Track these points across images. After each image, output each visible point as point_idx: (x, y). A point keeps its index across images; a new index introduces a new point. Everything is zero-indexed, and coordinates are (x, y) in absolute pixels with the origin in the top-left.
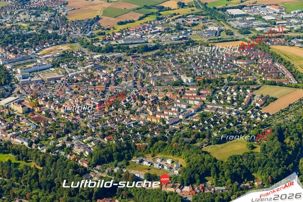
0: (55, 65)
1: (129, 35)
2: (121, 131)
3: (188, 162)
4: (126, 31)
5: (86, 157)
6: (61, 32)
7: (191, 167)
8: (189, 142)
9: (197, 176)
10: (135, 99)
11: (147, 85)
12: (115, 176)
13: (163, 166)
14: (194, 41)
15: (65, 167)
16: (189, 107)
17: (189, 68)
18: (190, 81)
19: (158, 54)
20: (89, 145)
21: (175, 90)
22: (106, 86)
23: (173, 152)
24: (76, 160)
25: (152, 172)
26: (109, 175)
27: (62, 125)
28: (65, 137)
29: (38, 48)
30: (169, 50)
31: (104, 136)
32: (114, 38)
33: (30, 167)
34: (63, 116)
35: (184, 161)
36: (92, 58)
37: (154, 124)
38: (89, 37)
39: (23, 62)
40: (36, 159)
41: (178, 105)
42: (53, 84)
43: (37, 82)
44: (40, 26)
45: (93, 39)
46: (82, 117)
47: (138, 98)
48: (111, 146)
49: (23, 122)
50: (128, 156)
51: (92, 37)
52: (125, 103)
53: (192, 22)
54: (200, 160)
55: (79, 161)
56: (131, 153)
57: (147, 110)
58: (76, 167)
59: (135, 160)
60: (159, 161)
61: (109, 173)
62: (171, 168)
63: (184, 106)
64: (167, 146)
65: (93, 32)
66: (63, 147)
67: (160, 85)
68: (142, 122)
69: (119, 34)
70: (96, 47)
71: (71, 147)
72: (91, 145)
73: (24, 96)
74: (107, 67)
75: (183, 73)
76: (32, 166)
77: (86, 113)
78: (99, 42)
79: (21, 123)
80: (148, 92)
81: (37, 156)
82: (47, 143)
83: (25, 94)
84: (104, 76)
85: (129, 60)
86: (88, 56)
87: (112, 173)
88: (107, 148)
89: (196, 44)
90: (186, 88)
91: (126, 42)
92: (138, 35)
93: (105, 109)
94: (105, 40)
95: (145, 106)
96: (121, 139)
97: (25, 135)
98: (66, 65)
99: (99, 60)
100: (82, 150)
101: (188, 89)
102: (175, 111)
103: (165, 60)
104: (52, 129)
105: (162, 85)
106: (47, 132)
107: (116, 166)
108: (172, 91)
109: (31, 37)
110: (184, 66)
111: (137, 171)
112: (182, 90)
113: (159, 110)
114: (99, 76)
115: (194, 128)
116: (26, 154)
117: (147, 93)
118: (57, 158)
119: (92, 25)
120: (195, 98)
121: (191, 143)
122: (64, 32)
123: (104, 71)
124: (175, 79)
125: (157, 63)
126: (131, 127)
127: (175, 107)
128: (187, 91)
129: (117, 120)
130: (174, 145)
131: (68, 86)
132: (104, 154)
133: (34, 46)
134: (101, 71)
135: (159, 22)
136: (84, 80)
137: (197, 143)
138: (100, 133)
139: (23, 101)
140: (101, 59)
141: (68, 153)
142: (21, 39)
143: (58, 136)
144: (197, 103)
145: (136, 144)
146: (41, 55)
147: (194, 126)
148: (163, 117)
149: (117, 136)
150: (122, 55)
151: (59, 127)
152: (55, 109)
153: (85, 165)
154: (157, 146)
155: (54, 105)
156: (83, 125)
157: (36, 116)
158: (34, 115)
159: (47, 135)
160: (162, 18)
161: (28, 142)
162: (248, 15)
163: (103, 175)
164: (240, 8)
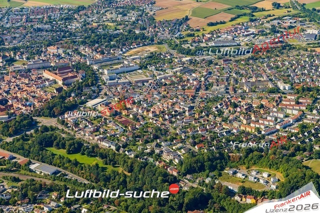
0: (143, 67)
1: (220, 37)
2: (213, 139)
3: (287, 176)
4: (216, 33)
5: (176, 165)
6: (148, 33)
7: (290, 182)
8: (288, 155)
10: (227, 106)
11: (240, 91)
12: (207, 187)
13: (258, 179)
14: (291, 45)
15: (154, 175)
16: (286, 116)
17: (286, 74)
18: (287, 89)
19: (252, 58)
20: (179, 152)
21: (271, 98)
22: (196, 91)
23: (270, 164)
24: (166, 167)
25: (247, 185)
26: (200, 186)
27: (150, 130)
28: (153, 143)
29: (125, 49)
30: (263, 54)
31: (194, 144)
32: (204, 40)
33: (118, 172)
34: (151, 121)
35: (282, 175)
36: (181, 61)
37: (248, 134)
38: (178, 39)
39: (109, 63)
40: (124, 165)
41: (274, 114)
42: (140, 87)
43: (124, 83)
44: (127, 26)
45: (182, 40)
46: (171, 122)
47: (231, 104)
48: (203, 155)
49: (110, 125)
50: (220, 166)
51: (181, 38)
52: (217, 109)
53: (289, 24)
54: (300, 175)
55: (168, 169)
56: (224, 164)
57: (241, 117)
58: (166, 175)
59: (228, 171)
60: (254, 173)
61: (199, 184)
62: (267, 182)
63: (281, 116)
64: (263, 158)
65: (182, 33)
67: (254, 92)
68: (235, 131)
69: (209, 36)
70: (185, 49)
71: (159, 154)
72: (181, 152)
73: (111, 98)
74: (197, 70)
75: (279, 80)
76: (120, 172)
77: (175, 118)
78: (188, 43)
79: (108, 126)
80: (242, 99)
81: (125, 162)
82: (134, 148)
83: (112, 96)
84: (193, 80)
85: (220, 64)
86: (177, 58)
87: (203, 184)
88: (198, 156)
89: (294, 48)
90: (283, 95)
91: (217, 45)
92: (230, 37)
93: (196, 115)
94: (194, 42)
95: (239, 114)
96: (213, 147)
97: (112, 139)
98: (154, 67)
99: (189, 63)
100: (171, 157)
101: (285, 97)
102: (271, 121)
103: (260, 65)
104: (140, 134)
105: (256, 92)
106: (136, 137)
107: (208, 176)
108: (267, 98)
109: (118, 37)
110: (280, 71)
111: (230, 183)
112: (279, 98)
113: (253, 118)
114: (188, 80)
115: (292, 140)
116: (114, 159)
117: (240, 100)
118: (146, 164)
119: (180, 25)
120: (293, 107)
121: (290, 156)
122: (151, 32)
123: (194, 75)
124: (271, 86)
125: (250, 68)
126: (223, 135)
127: (271, 116)
128: (284, 99)
129: (208, 127)
130: (271, 157)
131: (156, 90)
132: (195, 163)
133: (120, 47)
134: (191, 74)
135: (253, 24)
136: (173, 83)
137: (297, 157)
138: (191, 140)
139: (110, 103)
140: (191, 61)
141: (157, 160)
142: (107, 39)
143: (147, 142)
144: (295, 112)
145: (230, 154)
146: (128, 56)
147: (293, 138)
148: (257, 126)
149: (208, 145)
150: (213, 58)
151: (147, 132)
152: (143, 112)
153: (175, 174)
154: (253, 158)
155: (142, 109)
156: (172, 130)
157: (123, 119)
158: (122, 118)
159: (135, 140)
160: (256, 20)
161: (116, 146)
163: (194, 185)
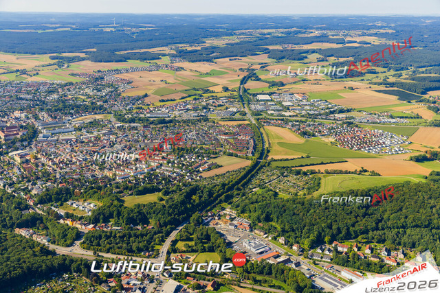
0: (78, 129)
4: (160, 107)
6: (108, 105)
9: (102, 216)
13: (85, 208)
19: (167, 127)
22: (102, 148)
23: (99, 198)
24: (28, 199)
27: (41, 173)
29: (76, 116)
30: (179, 124)
32: (145, 112)
34: (47, 167)
36: (113, 126)
37: (107, 178)
38: (126, 110)
43: (53, 141)
44: (95, 99)
45: (129, 111)
46: (62, 169)
50: (64, 199)
53: (221, 103)
56: (68, 197)
59: (69, 203)
60: (85, 204)
63: (144, 167)
64: (97, 193)
65: (134, 106)
66: (23, 190)
68: (100, 176)
69: (152, 109)
70: (124, 118)
71: (31, 190)
73: (33, 151)
77: (67, 166)
78: (131, 114)
79: (13, 170)
82: (17, 185)
91: (151, 116)
92: (167, 111)
93: (83, 164)
94: (137, 113)
98: (86, 130)
99: (117, 128)
101: (161, 154)
107: (52, 206)
109: (80, 107)
113: (122, 168)
119: (137, 100)
121: (117, 193)
127: (135, 167)
130: (101, 193)
131: (73, 146)
132: (46, 196)
134: (109, 136)
135: (194, 102)
136: (89, 142)
137: (122, 193)
139: (29, 154)
140: (120, 127)
141: (26, 194)
142: (71, 108)
143: (29, 181)
146: (74, 121)
148: (120, 173)
150: (140, 125)
153: (31, 203)
154: (90, 193)
155: (47, 159)
158: (28, 165)
160: (198, 99)
162: (272, 100)
163: (40, 212)
164: (270, 94)
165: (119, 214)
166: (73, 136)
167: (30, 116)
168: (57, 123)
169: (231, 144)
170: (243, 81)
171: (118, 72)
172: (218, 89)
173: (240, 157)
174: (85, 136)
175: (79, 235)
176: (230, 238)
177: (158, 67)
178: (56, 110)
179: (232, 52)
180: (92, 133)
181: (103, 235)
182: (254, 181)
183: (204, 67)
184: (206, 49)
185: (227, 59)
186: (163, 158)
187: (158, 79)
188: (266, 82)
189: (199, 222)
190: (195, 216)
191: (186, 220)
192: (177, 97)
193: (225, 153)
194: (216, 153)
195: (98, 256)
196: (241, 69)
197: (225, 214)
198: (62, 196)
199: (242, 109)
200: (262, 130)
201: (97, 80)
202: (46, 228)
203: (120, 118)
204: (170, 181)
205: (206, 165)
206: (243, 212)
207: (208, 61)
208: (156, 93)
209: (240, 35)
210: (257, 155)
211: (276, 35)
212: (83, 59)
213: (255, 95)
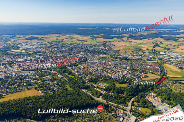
0: (99, 59)
2: (100, 76)
4: (125, 54)
6: (108, 52)
9: (108, 89)
11: (117, 67)
14: (141, 59)
16: (122, 74)
18: (129, 68)
19: (127, 61)
21: (123, 70)
22: (107, 66)
23: (107, 83)
25: (99, 86)
28: (87, 75)
29: (98, 55)
30: (132, 60)
31: (95, 76)
32: (120, 55)
42: (95, 63)
45: (114, 55)
52: (107, 70)
53: (146, 54)
58: (83, 81)
59: (98, 83)
60: (103, 84)
65: (116, 53)
66: (84, 77)
67: (120, 68)
68: (107, 75)
77: (96, 71)
79: (81, 70)
80: (115, 69)
81: (77, 77)
82: (82, 75)
83: (87, 64)
86: (109, 58)
91: (122, 57)
92: (127, 55)
93: (101, 71)
97: (79, 73)
100: (88, 78)
101: (126, 70)
106: (84, 73)
107: (92, 83)
109: (99, 52)
111: (96, 85)
113: (114, 73)
114: (107, 63)
118: (81, 79)
126: (103, 76)
132: (91, 80)
139: (85, 66)
140: (112, 60)
142: (96, 52)
144: (125, 74)
147: (118, 79)
150: (118, 60)
153: (86, 82)
154: (104, 81)
158: (85, 69)
160: (138, 52)
162: (166, 54)
163: (89, 85)
164: (165, 52)
165: (114, 89)
166: (97, 61)
167: (85, 54)
168: (93, 57)
169: (152, 69)
170: (154, 47)
171: (110, 42)
172: (145, 49)
173: (156, 74)
174: (101, 62)
175: (101, 94)
176: (154, 104)
177: (123, 41)
178: (92, 53)
179: (148, 37)
180: (103, 61)
181: (109, 95)
182: (162, 84)
183: (139, 41)
184: (140, 35)
185: (147, 39)
186: (127, 72)
187: (124, 45)
188: (163, 48)
189: (142, 96)
190: (140, 94)
191: (137, 95)
192: (130, 51)
193: (150, 72)
194: (146, 72)
195: (108, 102)
196: (153, 43)
197: (151, 95)
198: (96, 81)
199: (154, 57)
200: (163, 65)
201: (104, 44)
202: (91, 90)
203: (112, 57)
204: (130, 80)
205: (143, 76)
206: (159, 95)
207: (140, 39)
208: (123, 49)
209: (151, 31)
210: (162, 74)
211: (165, 31)
212: (100, 37)
213: (159, 52)
